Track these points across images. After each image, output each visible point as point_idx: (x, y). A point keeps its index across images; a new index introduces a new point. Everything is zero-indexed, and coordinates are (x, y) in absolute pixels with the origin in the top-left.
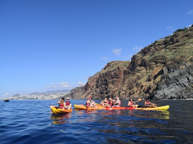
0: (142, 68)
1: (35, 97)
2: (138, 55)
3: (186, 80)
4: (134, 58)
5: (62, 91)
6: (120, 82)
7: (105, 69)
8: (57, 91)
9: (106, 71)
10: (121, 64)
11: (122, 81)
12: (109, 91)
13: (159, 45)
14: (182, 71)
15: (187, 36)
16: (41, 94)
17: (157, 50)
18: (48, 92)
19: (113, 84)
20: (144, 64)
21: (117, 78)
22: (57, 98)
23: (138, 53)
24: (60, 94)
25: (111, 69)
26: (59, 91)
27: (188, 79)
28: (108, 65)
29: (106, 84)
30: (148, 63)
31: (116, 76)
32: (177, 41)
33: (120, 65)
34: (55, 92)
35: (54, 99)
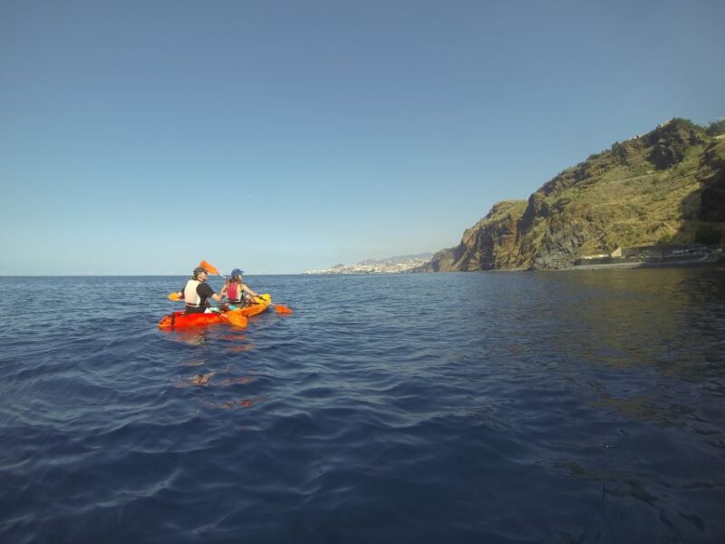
0: (542, 218)
1: (369, 268)
2: (539, 194)
3: (570, 244)
4: (532, 198)
5: (419, 256)
6: (511, 242)
7: (489, 216)
8: (408, 256)
9: (491, 220)
10: (513, 208)
11: (514, 239)
12: (495, 257)
13: (568, 178)
14: (566, 231)
15: (602, 166)
16: (380, 262)
17: (564, 186)
18: (393, 259)
19: (501, 245)
20: (545, 212)
21: (507, 234)
22: (408, 270)
23: (539, 191)
24: (415, 261)
25: (499, 218)
26: (412, 257)
27: (573, 243)
28: (495, 210)
29: (491, 244)
30: (550, 209)
31: (505, 230)
32: (589, 176)
33: (511, 211)
34: (403, 259)
35: (402, 272)
